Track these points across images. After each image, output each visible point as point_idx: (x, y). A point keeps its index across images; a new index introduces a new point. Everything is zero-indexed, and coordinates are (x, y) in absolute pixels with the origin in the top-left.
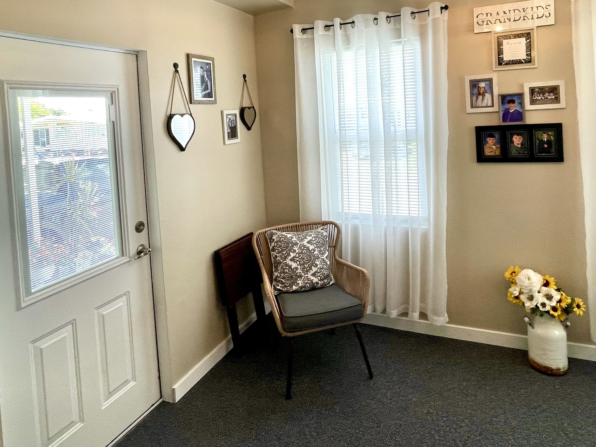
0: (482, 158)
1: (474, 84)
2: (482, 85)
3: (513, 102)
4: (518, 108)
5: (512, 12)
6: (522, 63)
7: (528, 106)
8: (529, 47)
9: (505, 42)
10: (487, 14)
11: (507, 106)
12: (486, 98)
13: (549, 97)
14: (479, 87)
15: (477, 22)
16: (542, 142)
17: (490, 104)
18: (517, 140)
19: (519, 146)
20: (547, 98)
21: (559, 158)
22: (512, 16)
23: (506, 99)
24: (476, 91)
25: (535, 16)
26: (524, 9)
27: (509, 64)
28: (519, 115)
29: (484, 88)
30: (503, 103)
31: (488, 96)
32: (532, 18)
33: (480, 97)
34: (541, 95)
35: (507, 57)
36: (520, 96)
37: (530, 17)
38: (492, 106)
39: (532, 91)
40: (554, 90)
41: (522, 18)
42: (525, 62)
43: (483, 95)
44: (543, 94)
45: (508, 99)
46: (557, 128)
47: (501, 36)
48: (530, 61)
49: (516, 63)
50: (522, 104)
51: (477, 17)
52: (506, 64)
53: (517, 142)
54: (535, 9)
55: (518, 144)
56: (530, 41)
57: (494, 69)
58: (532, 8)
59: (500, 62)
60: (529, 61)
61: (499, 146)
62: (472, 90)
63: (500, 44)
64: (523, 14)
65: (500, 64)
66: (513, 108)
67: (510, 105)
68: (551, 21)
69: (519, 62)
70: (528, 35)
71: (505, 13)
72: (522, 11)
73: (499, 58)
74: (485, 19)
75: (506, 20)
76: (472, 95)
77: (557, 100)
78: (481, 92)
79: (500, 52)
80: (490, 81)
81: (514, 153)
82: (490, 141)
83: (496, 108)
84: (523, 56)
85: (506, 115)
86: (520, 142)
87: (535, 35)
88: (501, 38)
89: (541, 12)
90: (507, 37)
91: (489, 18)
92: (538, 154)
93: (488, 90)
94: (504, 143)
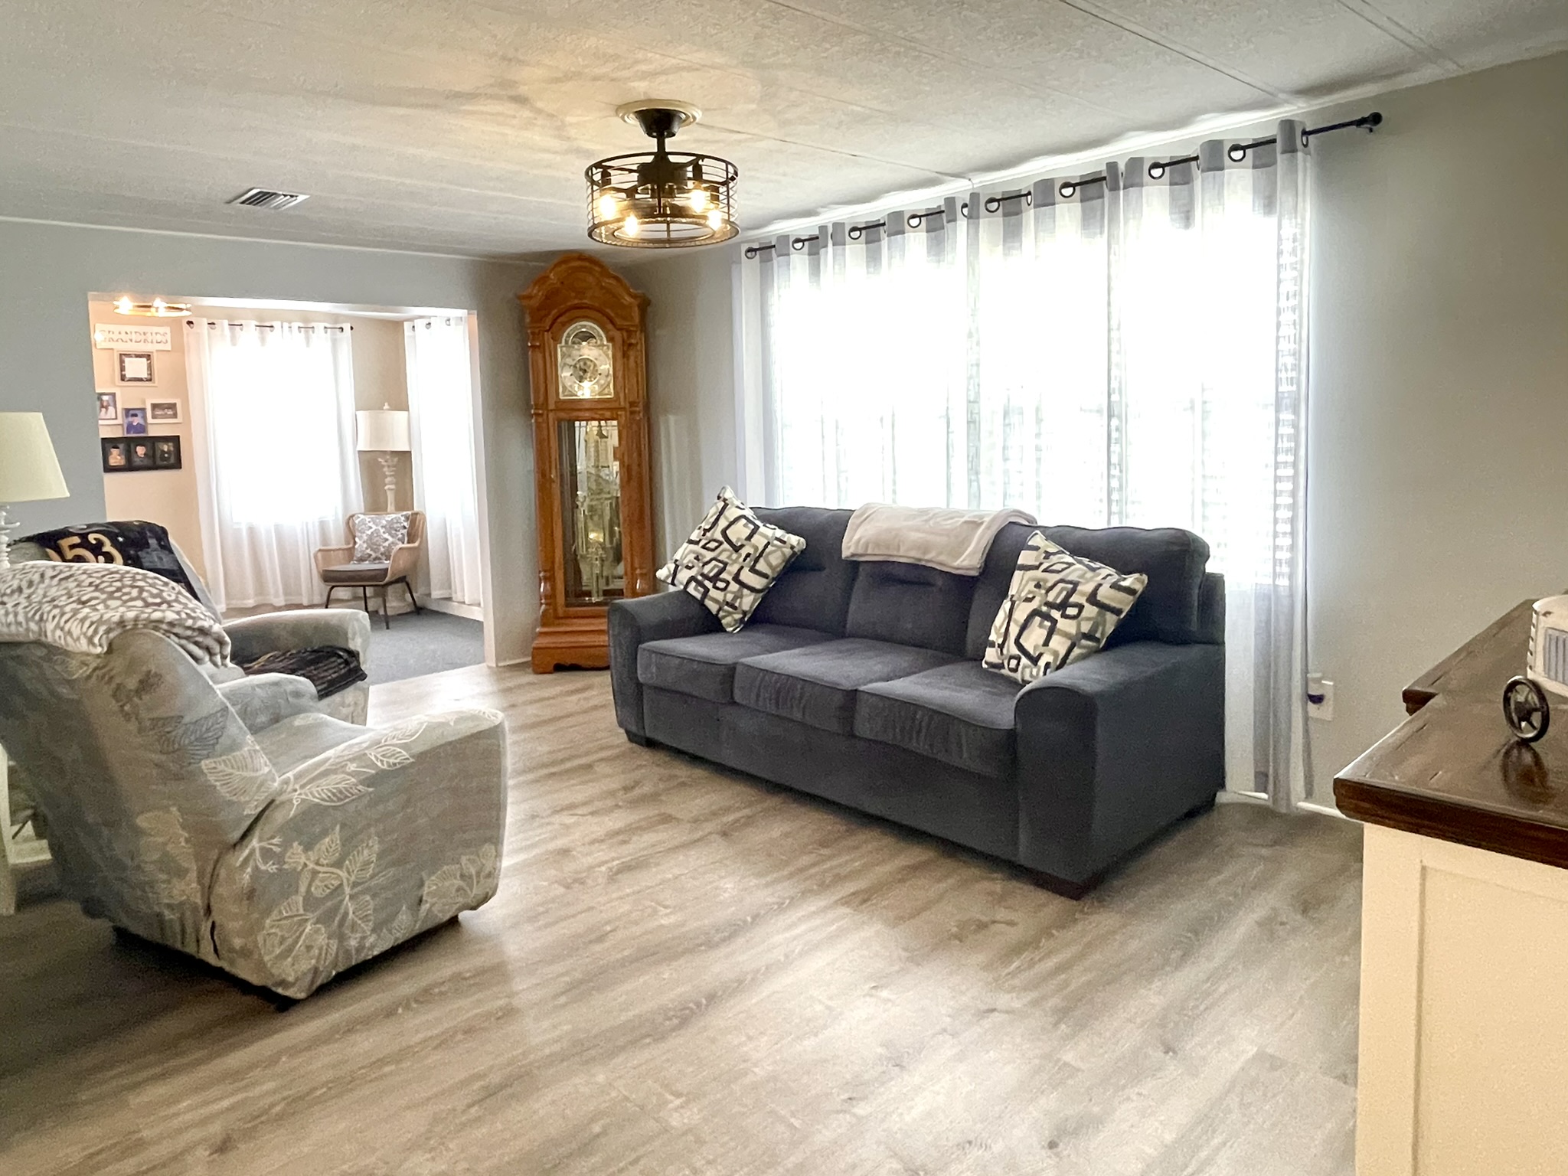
0: (109, 469)
2: (105, 398)
3: (136, 415)
4: (141, 422)
5: (134, 333)
6: (143, 380)
7: (150, 420)
8: (150, 367)
9: (127, 360)
10: (109, 332)
11: (131, 419)
12: (109, 411)
13: (168, 413)
14: (102, 400)
16: (163, 452)
17: (114, 417)
18: (141, 451)
19: (143, 456)
20: (166, 413)
21: (177, 465)
22: (134, 337)
23: (128, 412)
25: (155, 341)
26: (144, 333)
27: (132, 381)
28: (142, 428)
29: (108, 401)
30: (127, 416)
31: (111, 409)
32: (152, 343)
33: (104, 410)
34: (161, 411)
35: (129, 374)
36: (143, 410)
37: (150, 342)
38: (116, 418)
39: (155, 406)
40: (172, 406)
41: (143, 341)
42: (147, 381)
43: (107, 408)
44: (163, 410)
45: (132, 412)
46: (175, 440)
47: (123, 354)
48: (150, 380)
49: (137, 381)
50: (144, 417)
52: (128, 380)
53: (141, 453)
54: (154, 334)
56: (150, 362)
57: (117, 384)
58: (152, 333)
59: (123, 378)
61: (123, 457)
63: (122, 362)
64: (143, 338)
65: (123, 380)
66: (136, 421)
67: (133, 418)
68: (168, 347)
69: (141, 380)
70: (148, 357)
71: (126, 333)
72: (142, 334)
73: (122, 374)
74: (107, 336)
75: (129, 341)
77: (175, 416)
78: (105, 404)
79: (122, 369)
80: (114, 395)
81: (137, 462)
82: (115, 452)
83: (119, 421)
84: (144, 375)
85: (130, 428)
86: (143, 453)
87: (155, 358)
88: (122, 356)
89: (159, 338)
90: (129, 356)
91: (111, 335)
92: (159, 462)
93: (111, 403)
94: (129, 454)
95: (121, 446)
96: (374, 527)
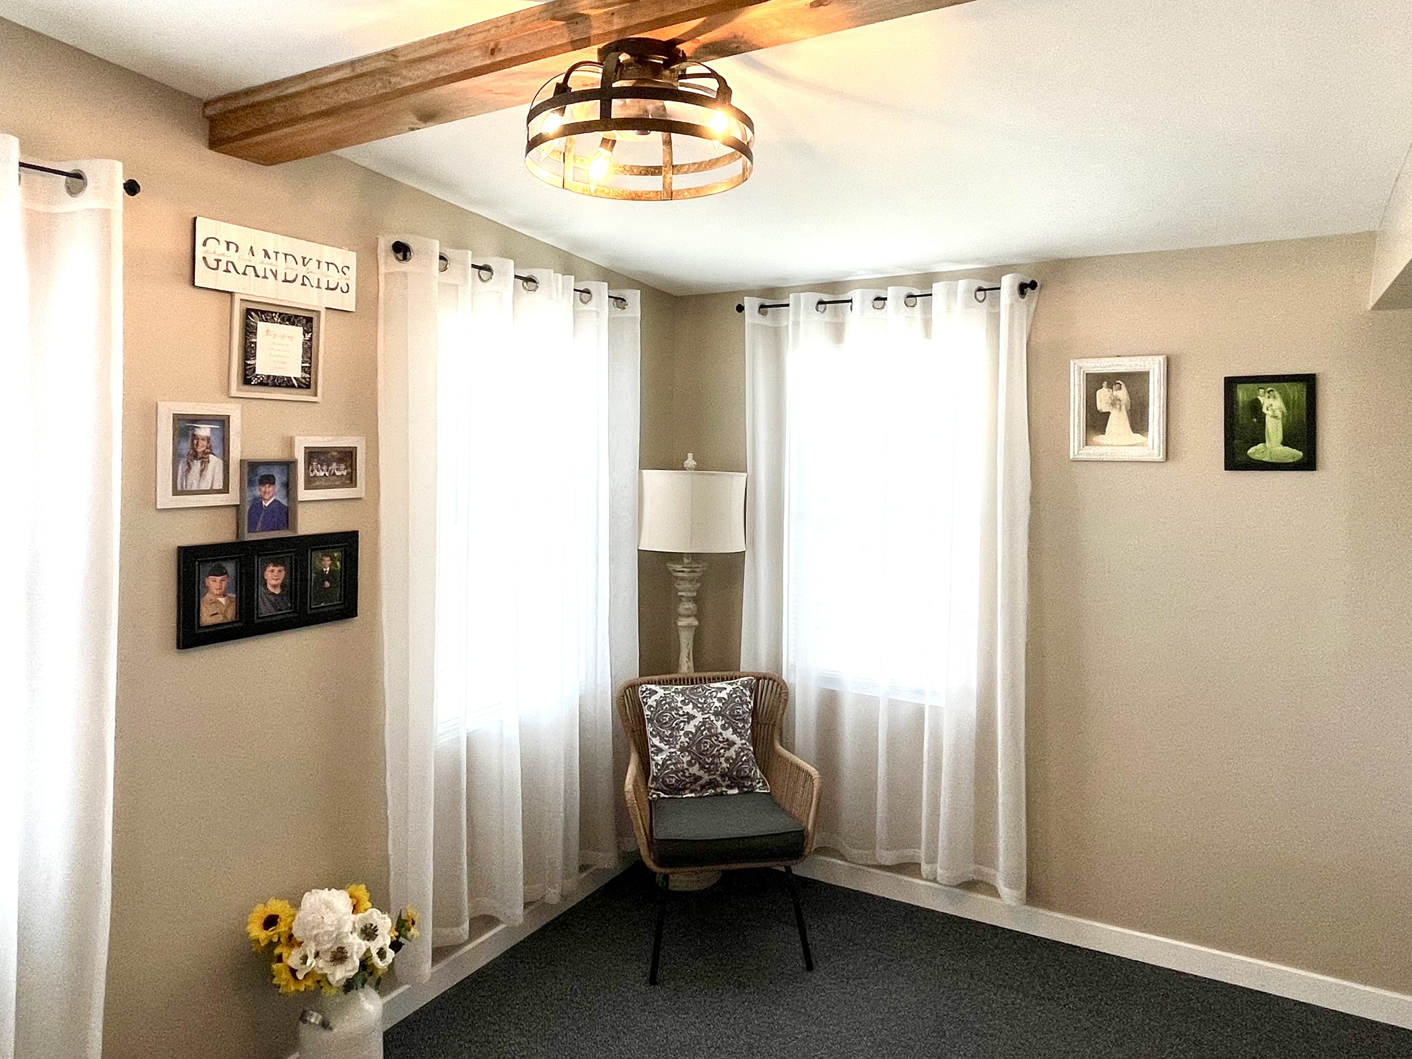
1: (185, 426)
2: (204, 431)
3: (269, 480)
4: (282, 497)
5: (281, 256)
6: (293, 386)
7: (303, 494)
8: (309, 350)
9: (262, 326)
10: (228, 243)
11: (258, 491)
12: (210, 467)
13: (338, 473)
14: (194, 435)
15: (204, 258)
16: (322, 576)
17: (219, 485)
18: (274, 576)
19: (277, 591)
20: (334, 474)
21: (349, 609)
22: (281, 265)
23: (256, 472)
24: (186, 447)
25: (324, 285)
26: (304, 258)
27: (267, 385)
28: (284, 514)
29: (208, 439)
30: (251, 483)
31: (215, 462)
32: (318, 287)
33: (197, 465)
34: (325, 468)
35: (262, 366)
36: (288, 466)
37: (315, 284)
38: (225, 490)
39: (310, 458)
40: (347, 456)
41: (299, 280)
42: (300, 387)
43: (205, 462)
44: (329, 465)
45: (263, 471)
47: (256, 311)
48: (308, 386)
49: (280, 386)
50: (290, 485)
51: (204, 244)
52: (261, 384)
53: (274, 582)
54: (324, 266)
55: (275, 586)
56: (311, 339)
57: (234, 392)
58: (319, 262)
59: (248, 376)
60: (306, 384)
61: (234, 596)
62: (179, 442)
63: (249, 331)
64: (302, 271)
65: (247, 381)
66: (271, 495)
67: (263, 489)
68: (349, 303)
69: (287, 384)
70: (308, 323)
71: (267, 254)
72: (300, 261)
73: (246, 365)
74: (223, 255)
75: (269, 274)
76: (177, 457)
77: (351, 480)
78: (200, 450)
79: (249, 351)
80: (223, 422)
81: (265, 609)
82: (215, 584)
83: (233, 498)
84: (295, 371)
85: (253, 515)
86: (279, 582)
87: (324, 326)
88: (254, 315)
89: (334, 277)
90: (267, 315)
91: (232, 255)
92: (313, 605)
93: (216, 443)
94: (247, 587)
95: (230, 567)
96: (700, 717)
